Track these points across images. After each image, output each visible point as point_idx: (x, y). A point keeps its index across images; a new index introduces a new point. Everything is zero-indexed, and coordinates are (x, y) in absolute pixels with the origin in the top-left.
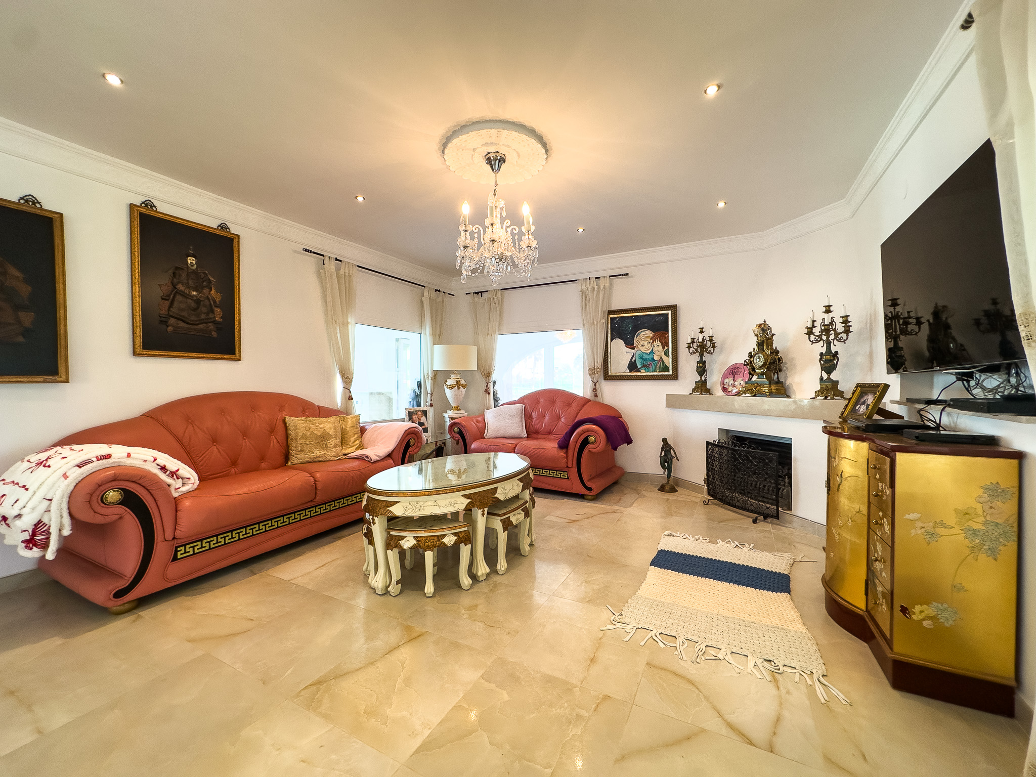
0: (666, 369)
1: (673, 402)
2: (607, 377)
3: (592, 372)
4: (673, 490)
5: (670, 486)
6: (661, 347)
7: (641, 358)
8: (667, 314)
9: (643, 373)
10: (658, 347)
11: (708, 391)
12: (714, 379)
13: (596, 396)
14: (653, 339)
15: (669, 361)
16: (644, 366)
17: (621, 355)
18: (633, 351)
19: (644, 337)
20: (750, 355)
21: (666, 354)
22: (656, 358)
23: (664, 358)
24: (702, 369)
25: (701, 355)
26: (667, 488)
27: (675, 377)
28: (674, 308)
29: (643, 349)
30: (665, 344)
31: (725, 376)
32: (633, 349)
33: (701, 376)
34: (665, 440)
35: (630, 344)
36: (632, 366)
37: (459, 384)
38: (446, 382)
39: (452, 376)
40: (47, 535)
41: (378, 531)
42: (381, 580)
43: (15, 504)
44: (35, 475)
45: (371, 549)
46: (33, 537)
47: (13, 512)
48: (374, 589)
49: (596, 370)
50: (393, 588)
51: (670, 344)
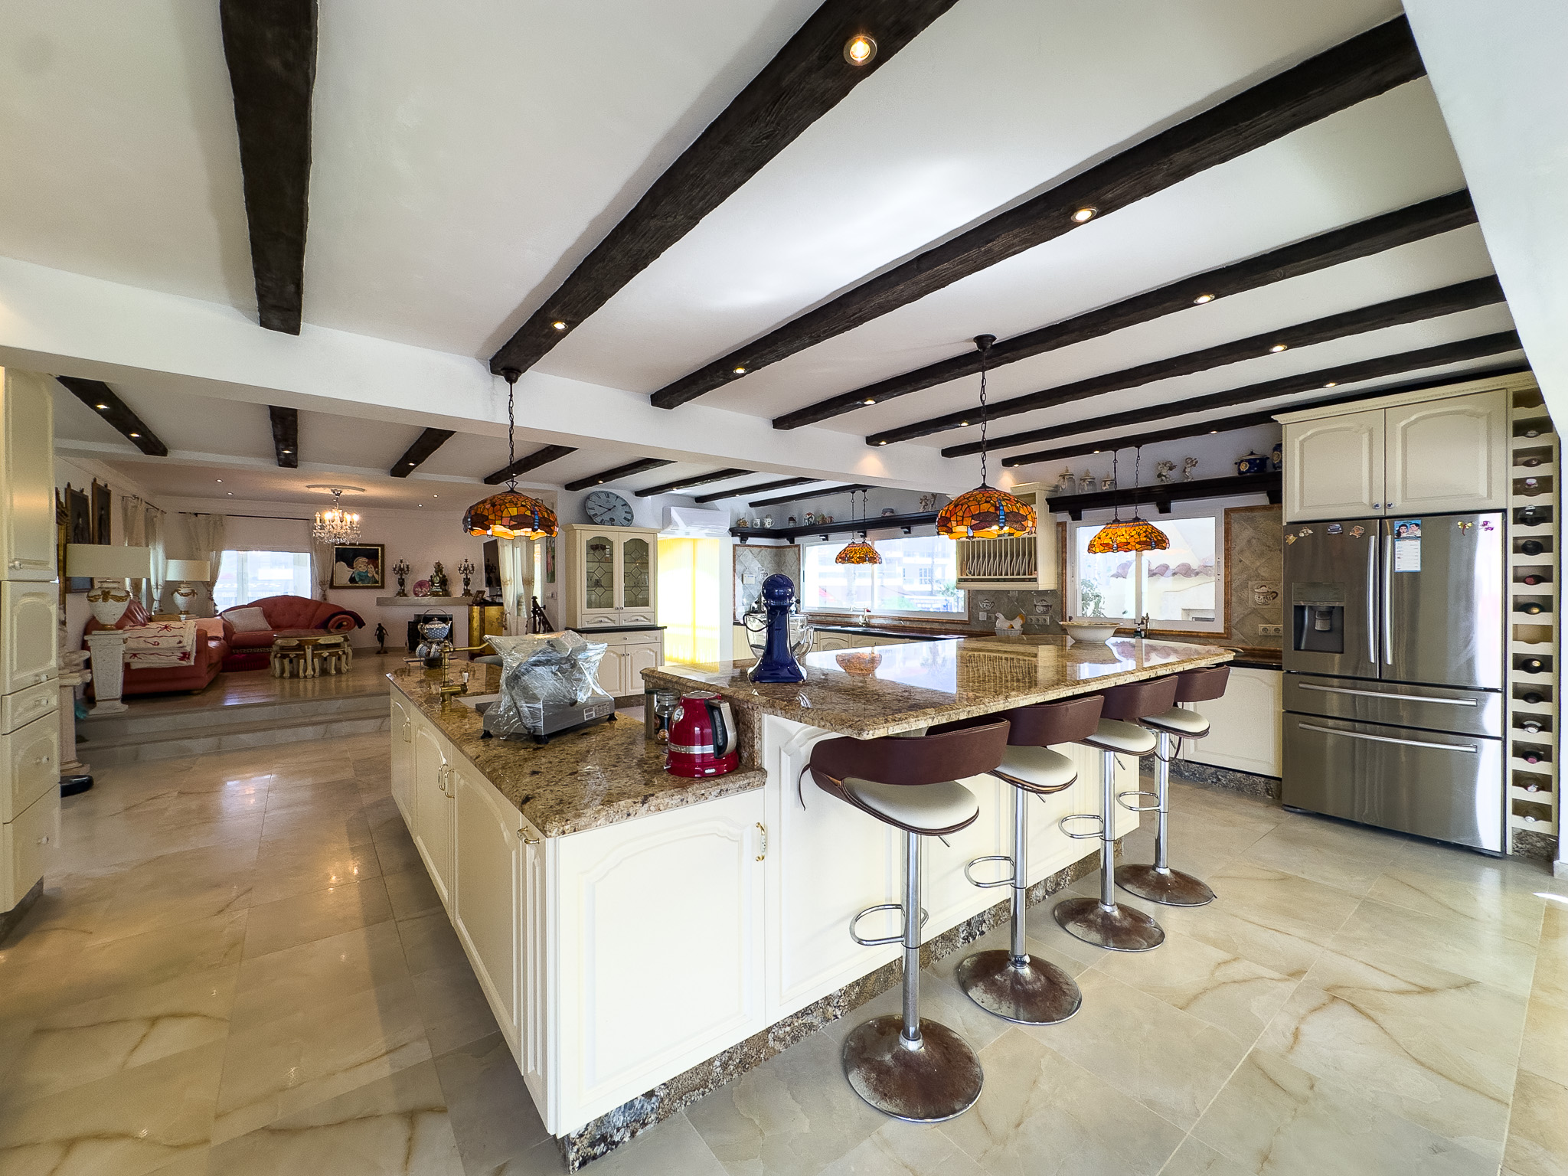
0: (377, 582)
1: (380, 602)
2: (332, 587)
3: (322, 583)
4: (386, 652)
5: (383, 651)
6: (373, 569)
7: (359, 575)
8: (378, 549)
9: (360, 584)
10: (371, 569)
11: (405, 595)
12: (409, 587)
13: (325, 599)
14: (368, 563)
15: (378, 577)
16: (361, 580)
17: (344, 573)
18: (353, 570)
19: (361, 563)
20: (431, 577)
21: (377, 573)
22: (369, 575)
23: (375, 575)
24: (402, 583)
25: (401, 575)
26: (382, 652)
27: (382, 587)
28: (382, 546)
29: (360, 570)
30: (376, 567)
31: (415, 588)
32: (353, 568)
33: (401, 586)
34: (380, 625)
35: (350, 565)
36: (352, 580)
37: (193, 593)
38: (177, 591)
39: (182, 585)
40: (189, 655)
41: (309, 652)
42: (310, 672)
43: (180, 642)
44: (174, 632)
45: (302, 661)
46: (185, 656)
47: (181, 645)
48: (305, 677)
49: (326, 582)
50: (317, 674)
51: (380, 568)
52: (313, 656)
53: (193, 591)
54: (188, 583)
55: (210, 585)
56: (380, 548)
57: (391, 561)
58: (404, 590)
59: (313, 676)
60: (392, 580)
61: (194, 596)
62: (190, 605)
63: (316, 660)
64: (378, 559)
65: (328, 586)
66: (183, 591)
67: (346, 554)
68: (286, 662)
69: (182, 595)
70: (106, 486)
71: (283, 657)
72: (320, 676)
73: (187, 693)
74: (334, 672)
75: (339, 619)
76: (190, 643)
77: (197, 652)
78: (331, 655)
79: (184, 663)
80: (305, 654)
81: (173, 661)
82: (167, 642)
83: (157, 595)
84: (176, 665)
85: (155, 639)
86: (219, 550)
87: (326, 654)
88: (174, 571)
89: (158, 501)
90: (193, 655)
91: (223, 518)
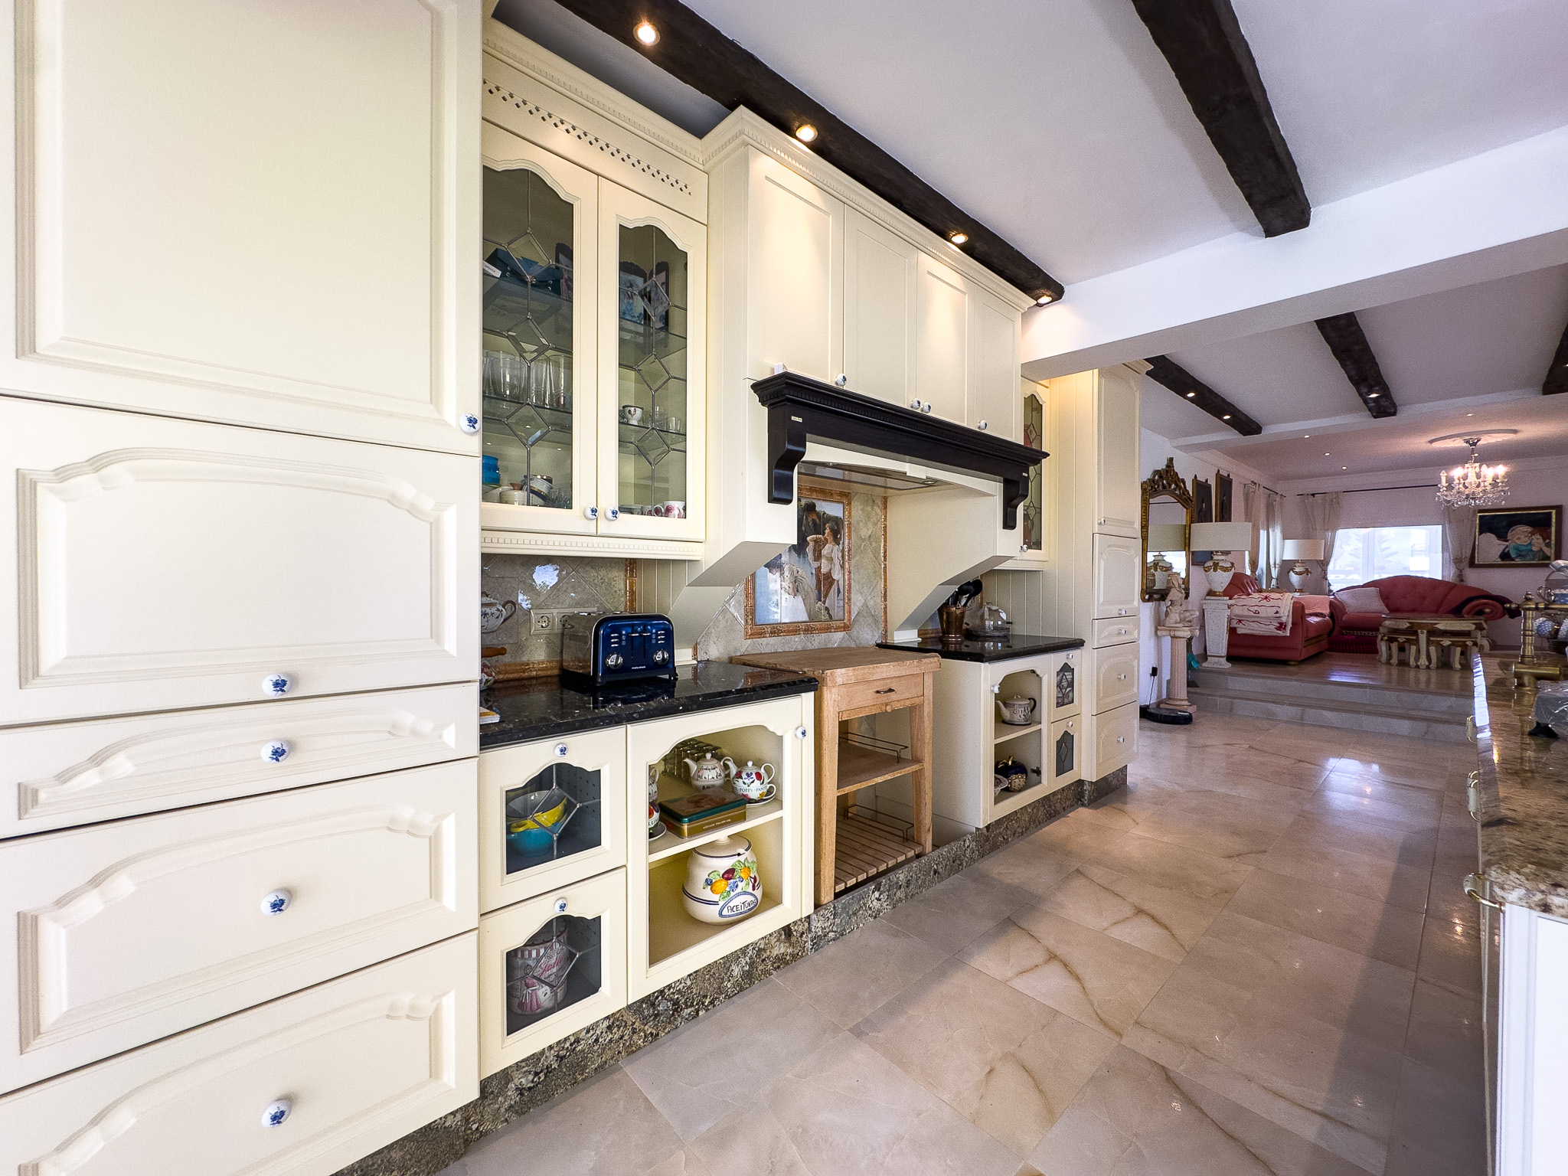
0: (1547, 558)
2: (1472, 564)
3: (1457, 561)
6: (1541, 541)
7: (1516, 549)
8: (1551, 513)
9: (1518, 561)
10: (1537, 540)
13: (1462, 581)
14: (1533, 534)
15: (1549, 552)
16: (1519, 556)
17: (1491, 546)
18: (1507, 543)
19: (1521, 532)
21: (1548, 545)
22: (1534, 549)
23: (1544, 548)
28: (1559, 509)
29: (1518, 542)
30: (1546, 537)
32: (1507, 541)
35: (1502, 536)
36: (1505, 556)
37: (1307, 571)
38: (1292, 570)
39: (1297, 564)
40: (1285, 626)
41: (1423, 637)
42: (1423, 661)
43: (1277, 612)
44: (1272, 602)
45: (1414, 648)
46: (1282, 626)
47: (1277, 615)
48: (1417, 667)
49: (1466, 559)
50: (1433, 665)
51: (1553, 538)
52: (1429, 643)
53: (1307, 569)
54: (1303, 562)
55: (1324, 564)
56: (1554, 511)
59: (1428, 667)
61: (1307, 574)
62: (1303, 583)
63: (1432, 649)
64: (1550, 526)
65: (1466, 563)
66: (1297, 570)
67: (1496, 523)
68: (1394, 646)
69: (1296, 573)
70: (1229, 475)
71: (1391, 640)
72: (1437, 668)
73: (1284, 662)
74: (1458, 666)
75: (1478, 605)
76: (1286, 614)
77: (1292, 624)
78: (1454, 644)
79: (1280, 633)
80: (1417, 640)
81: (1270, 630)
82: (1267, 612)
83: (1274, 573)
84: (1275, 634)
85: (1256, 608)
86: (1335, 529)
87: (1446, 642)
88: (1290, 550)
89: (1279, 488)
90: (1289, 626)
91: (1341, 497)
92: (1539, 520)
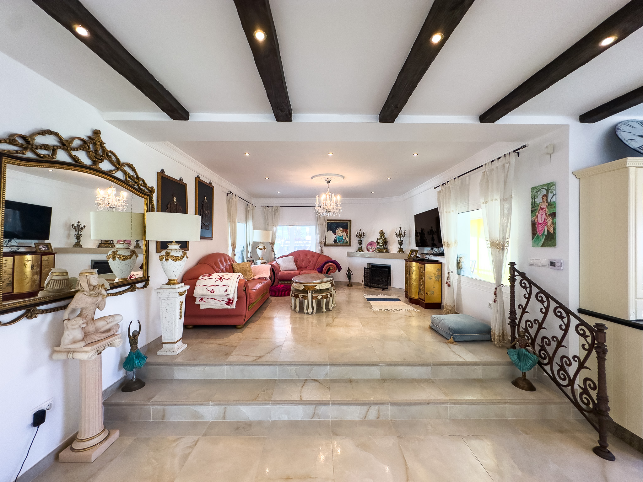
0: (347, 242)
1: (349, 255)
2: (325, 245)
3: (321, 243)
4: (352, 286)
5: (350, 285)
6: (346, 235)
7: (338, 238)
9: (339, 244)
11: (362, 251)
12: (364, 246)
13: (322, 252)
14: (343, 232)
15: (348, 240)
16: (339, 241)
17: (331, 237)
18: (336, 235)
19: (340, 230)
21: (347, 237)
22: (344, 238)
23: (347, 239)
25: (360, 238)
29: (339, 235)
30: (347, 234)
31: (367, 246)
33: (360, 245)
34: (349, 268)
36: (335, 241)
37: (264, 248)
38: (258, 247)
39: (260, 244)
40: (233, 301)
41: (310, 295)
42: (310, 310)
43: (226, 291)
44: (224, 282)
45: (306, 301)
46: (230, 302)
47: (226, 293)
48: (308, 313)
50: (315, 312)
51: (349, 234)
52: (313, 298)
53: (264, 247)
54: (262, 243)
55: (272, 244)
56: (349, 222)
57: (355, 230)
58: (361, 248)
59: (312, 313)
60: (355, 241)
61: (264, 250)
62: (263, 255)
63: (314, 301)
64: (348, 229)
65: (323, 244)
66: (260, 247)
67: (333, 226)
68: (297, 300)
69: (260, 249)
70: (210, 183)
71: (296, 296)
74: (325, 310)
75: (328, 266)
76: (233, 293)
77: (238, 298)
78: (323, 297)
79: (229, 307)
80: (307, 296)
81: (222, 305)
82: (220, 290)
83: (250, 249)
84: (226, 308)
85: (213, 288)
86: (276, 226)
87: (320, 297)
88: (257, 236)
89: (253, 201)
90: (236, 300)
91: (279, 208)
92: (345, 225)
